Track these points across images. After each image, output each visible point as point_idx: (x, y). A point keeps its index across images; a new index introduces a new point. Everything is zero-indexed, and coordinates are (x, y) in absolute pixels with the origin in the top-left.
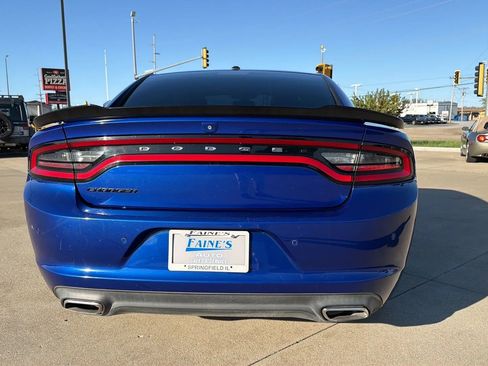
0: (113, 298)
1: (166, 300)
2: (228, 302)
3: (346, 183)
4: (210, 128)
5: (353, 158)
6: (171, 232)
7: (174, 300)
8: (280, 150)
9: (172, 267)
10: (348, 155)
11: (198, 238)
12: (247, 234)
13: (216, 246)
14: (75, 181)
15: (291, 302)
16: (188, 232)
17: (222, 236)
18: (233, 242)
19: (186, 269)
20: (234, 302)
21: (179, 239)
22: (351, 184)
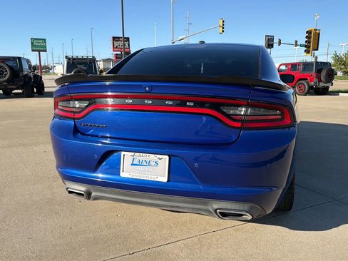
0: (91, 190)
1: (121, 194)
2: (156, 199)
3: (238, 128)
4: (147, 89)
5: (243, 111)
6: (123, 153)
7: (125, 195)
8: (192, 104)
9: (123, 175)
10: (239, 109)
11: (138, 158)
12: (167, 157)
13: (148, 164)
14: (74, 119)
15: (196, 203)
16: (132, 154)
17: (153, 157)
18: (159, 161)
19: (130, 177)
20: (160, 199)
21: (127, 157)
22: (240, 128)
